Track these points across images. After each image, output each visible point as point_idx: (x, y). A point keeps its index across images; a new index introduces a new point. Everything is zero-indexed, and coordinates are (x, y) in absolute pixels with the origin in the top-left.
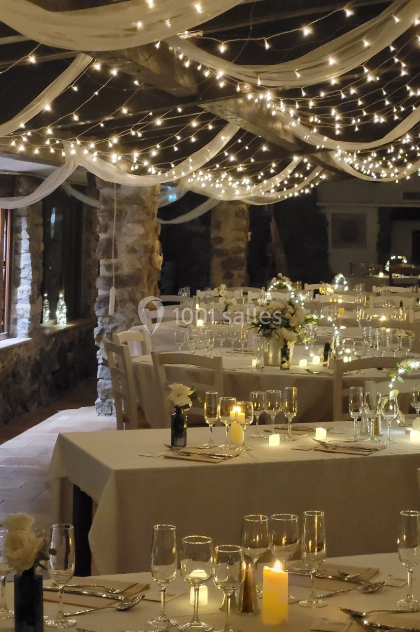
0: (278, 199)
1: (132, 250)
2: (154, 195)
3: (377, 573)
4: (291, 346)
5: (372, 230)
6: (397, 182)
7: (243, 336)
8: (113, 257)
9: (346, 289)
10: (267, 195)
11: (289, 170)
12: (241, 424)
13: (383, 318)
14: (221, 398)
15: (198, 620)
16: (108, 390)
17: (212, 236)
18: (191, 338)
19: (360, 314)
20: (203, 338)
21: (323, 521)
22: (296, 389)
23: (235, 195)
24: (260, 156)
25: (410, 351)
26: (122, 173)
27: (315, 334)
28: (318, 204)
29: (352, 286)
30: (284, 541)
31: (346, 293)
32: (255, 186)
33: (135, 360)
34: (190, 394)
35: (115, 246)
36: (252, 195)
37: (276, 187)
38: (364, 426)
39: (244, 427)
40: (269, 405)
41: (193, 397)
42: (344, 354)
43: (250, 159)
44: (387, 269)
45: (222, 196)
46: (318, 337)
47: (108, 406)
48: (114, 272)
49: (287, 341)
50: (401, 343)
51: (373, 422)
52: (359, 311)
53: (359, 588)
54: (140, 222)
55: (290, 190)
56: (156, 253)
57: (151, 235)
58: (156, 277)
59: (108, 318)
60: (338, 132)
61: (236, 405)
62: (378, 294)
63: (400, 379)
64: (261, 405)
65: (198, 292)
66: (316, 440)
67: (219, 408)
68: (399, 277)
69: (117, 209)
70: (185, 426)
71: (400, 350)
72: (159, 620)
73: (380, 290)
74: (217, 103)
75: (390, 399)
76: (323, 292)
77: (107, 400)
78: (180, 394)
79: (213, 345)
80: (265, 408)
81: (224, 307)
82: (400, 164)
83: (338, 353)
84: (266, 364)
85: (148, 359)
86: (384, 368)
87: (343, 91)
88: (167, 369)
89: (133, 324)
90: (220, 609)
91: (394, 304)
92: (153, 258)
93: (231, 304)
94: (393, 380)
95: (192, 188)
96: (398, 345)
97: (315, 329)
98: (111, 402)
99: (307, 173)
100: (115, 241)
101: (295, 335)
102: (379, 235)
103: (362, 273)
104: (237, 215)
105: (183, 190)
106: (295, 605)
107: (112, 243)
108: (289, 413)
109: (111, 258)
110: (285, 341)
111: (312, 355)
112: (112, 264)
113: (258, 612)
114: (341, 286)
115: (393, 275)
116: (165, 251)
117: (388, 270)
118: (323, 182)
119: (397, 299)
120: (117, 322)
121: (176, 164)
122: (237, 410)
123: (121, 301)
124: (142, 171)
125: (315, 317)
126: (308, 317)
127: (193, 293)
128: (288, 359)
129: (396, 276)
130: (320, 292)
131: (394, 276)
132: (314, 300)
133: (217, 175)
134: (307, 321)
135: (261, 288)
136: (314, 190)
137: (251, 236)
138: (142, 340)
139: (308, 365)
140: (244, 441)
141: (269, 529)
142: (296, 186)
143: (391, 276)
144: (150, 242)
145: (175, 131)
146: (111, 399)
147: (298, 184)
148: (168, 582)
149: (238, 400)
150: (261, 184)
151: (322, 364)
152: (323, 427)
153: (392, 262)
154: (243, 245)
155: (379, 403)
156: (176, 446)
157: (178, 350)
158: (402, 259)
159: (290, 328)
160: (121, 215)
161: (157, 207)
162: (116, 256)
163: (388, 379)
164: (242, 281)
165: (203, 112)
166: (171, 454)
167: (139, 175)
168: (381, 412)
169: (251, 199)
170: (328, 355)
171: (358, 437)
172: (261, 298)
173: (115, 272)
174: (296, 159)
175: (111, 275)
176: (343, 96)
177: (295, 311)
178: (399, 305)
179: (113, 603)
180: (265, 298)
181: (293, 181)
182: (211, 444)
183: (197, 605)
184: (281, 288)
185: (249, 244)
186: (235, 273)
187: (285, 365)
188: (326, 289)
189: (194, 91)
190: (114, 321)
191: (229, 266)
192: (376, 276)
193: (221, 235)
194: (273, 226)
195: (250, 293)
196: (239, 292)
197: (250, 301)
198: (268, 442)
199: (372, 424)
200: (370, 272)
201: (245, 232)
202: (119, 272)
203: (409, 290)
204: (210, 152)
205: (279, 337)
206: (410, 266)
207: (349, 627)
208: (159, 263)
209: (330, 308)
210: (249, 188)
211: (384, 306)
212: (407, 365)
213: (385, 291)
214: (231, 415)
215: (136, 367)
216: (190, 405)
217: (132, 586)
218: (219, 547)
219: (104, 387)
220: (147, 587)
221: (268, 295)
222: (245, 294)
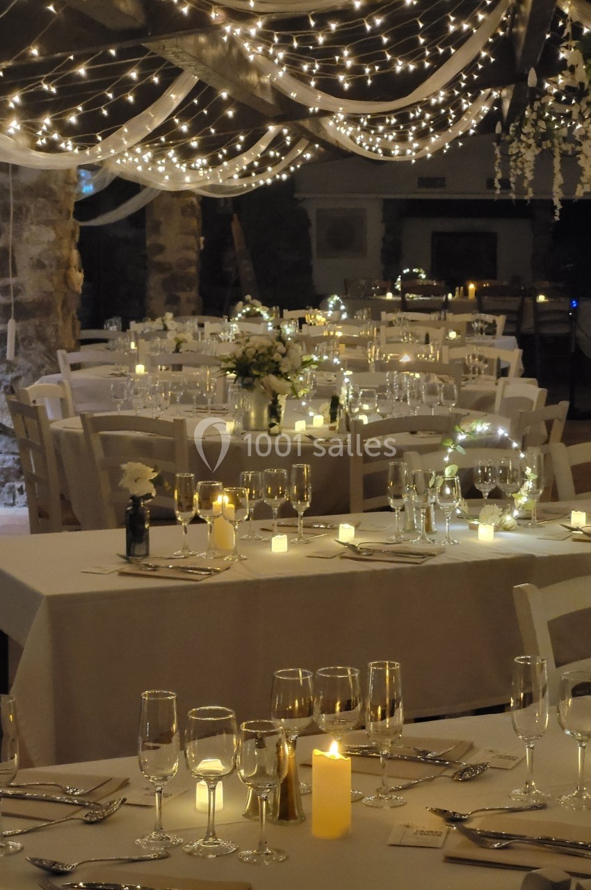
0: (243, 189)
1: (39, 265)
2: (69, 184)
3: (471, 748)
4: (282, 400)
5: (374, 231)
6: (413, 161)
7: (210, 387)
8: (11, 276)
9: (344, 316)
10: (227, 183)
11: (262, 146)
12: (231, 522)
13: (406, 359)
14: (200, 483)
15: (214, 835)
16: (8, 469)
17: (148, 243)
18: (136, 393)
19: (372, 353)
20: (154, 391)
21: (399, 676)
22: (309, 466)
23: (185, 183)
24: (224, 124)
25: (455, 407)
26: (23, 150)
27: (315, 383)
28: (296, 196)
29: (351, 313)
30: (338, 708)
31: (345, 322)
32: (210, 170)
33: (54, 426)
34: (152, 478)
35: (13, 258)
36: (209, 183)
37: (242, 171)
38: (409, 520)
39: (234, 525)
40: (269, 491)
41: (157, 482)
42: (362, 411)
43: (209, 130)
44: (398, 287)
45: (165, 184)
46: (319, 387)
47: (8, 493)
48: (12, 296)
49: (278, 394)
50: (442, 394)
51: (423, 513)
52: (371, 348)
53: (450, 773)
54: (48, 223)
55: (260, 175)
56: (73, 269)
57: (66, 242)
58: (74, 304)
59: (5, 364)
60: (346, 86)
61: (222, 493)
62: (391, 324)
63: (460, 449)
64: (257, 492)
65: (133, 324)
66: (338, 542)
67: (196, 497)
68: (415, 299)
69: (14, 204)
70: (147, 526)
71: (441, 404)
72: (153, 837)
73: (392, 317)
74: (171, 40)
75: (446, 479)
76: (311, 321)
77: (7, 484)
78: (139, 478)
79: (169, 402)
80: (264, 496)
81: (175, 345)
82: (422, 135)
83: (352, 409)
84: (246, 428)
85: (74, 424)
86: (418, 432)
87: (367, 21)
88: (105, 439)
89: (42, 372)
90: (243, 815)
91: (418, 337)
92: (70, 276)
93: (185, 341)
94: (450, 450)
95: (122, 173)
96: (438, 397)
97: (314, 376)
98: (13, 487)
99: (285, 151)
100: (13, 250)
101: (289, 384)
102: (384, 239)
103: (363, 293)
104: (183, 211)
105: (109, 175)
106: (358, 803)
107: (8, 254)
108: (299, 503)
109: (8, 277)
110: (275, 395)
111: (311, 414)
112: (9, 285)
113: (303, 819)
114: (336, 312)
115: (407, 295)
116: (87, 265)
117: (400, 289)
118: (307, 164)
119: (421, 331)
120: (19, 369)
121: (104, 136)
122: (222, 500)
123: (23, 340)
124: (52, 147)
125: (315, 358)
126: (305, 358)
127: (125, 327)
128: (278, 420)
129: (411, 296)
130: (307, 321)
131: (409, 298)
132: (300, 334)
133: (160, 153)
134: (305, 364)
135: (221, 317)
136: (293, 176)
137: (204, 242)
138: (62, 396)
139: (307, 428)
140: (236, 547)
141: (314, 691)
142: (270, 169)
143: (403, 298)
144: (65, 252)
145: (104, 85)
146: (14, 482)
147: (272, 167)
148: (165, 778)
149: (225, 486)
150: (219, 167)
151: (327, 426)
152: (349, 522)
153: (405, 277)
154: (193, 256)
155: (430, 486)
156: (133, 555)
157: (116, 410)
158: (419, 273)
159: (279, 375)
160: (20, 213)
161: (73, 201)
162: (15, 273)
163: (438, 449)
164: (193, 307)
165: (145, 57)
166: (127, 568)
167: (48, 152)
168: (434, 498)
169: (203, 188)
170: (336, 413)
171: (402, 536)
172: (224, 331)
173: (15, 296)
174: (272, 129)
175: (9, 302)
176: (368, 27)
177: (287, 350)
178: (423, 339)
179: (77, 811)
180: (229, 331)
181: (265, 160)
182: (186, 552)
183: (210, 811)
184: (253, 317)
185: (202, 254)
186: (183, 296)
187: (275, 429)
188: (315, 317)
189: (141, 21)
190: (15, 369)
191: (173, 285)
192: (383, 298)
193: (162, 241)
194: (236, 227)
195: (207, 324)
196: (191, 324)
197: (207, 335)
198: (271, 547)
199: (422, 516)
200: (374, 292)
201: (196, 237)
202: (19, 298)
203: (434, 316)
204: (155, 118)
205: (265, 388)
206: (430, 282)
207: (446, 838)
208: (79, 284)
209: (328, 345)
210: (201, 172)
211: (402, 340)
212: (471, 428)
213: (400, 319)
214: (214, 507)
215: (57, 436)
216: (154, 495)
217: (105, 783)
218: (246, 725)
219: (2, 465)
220: (125, 784)
221: (235, 327)
222: (201, 325)
